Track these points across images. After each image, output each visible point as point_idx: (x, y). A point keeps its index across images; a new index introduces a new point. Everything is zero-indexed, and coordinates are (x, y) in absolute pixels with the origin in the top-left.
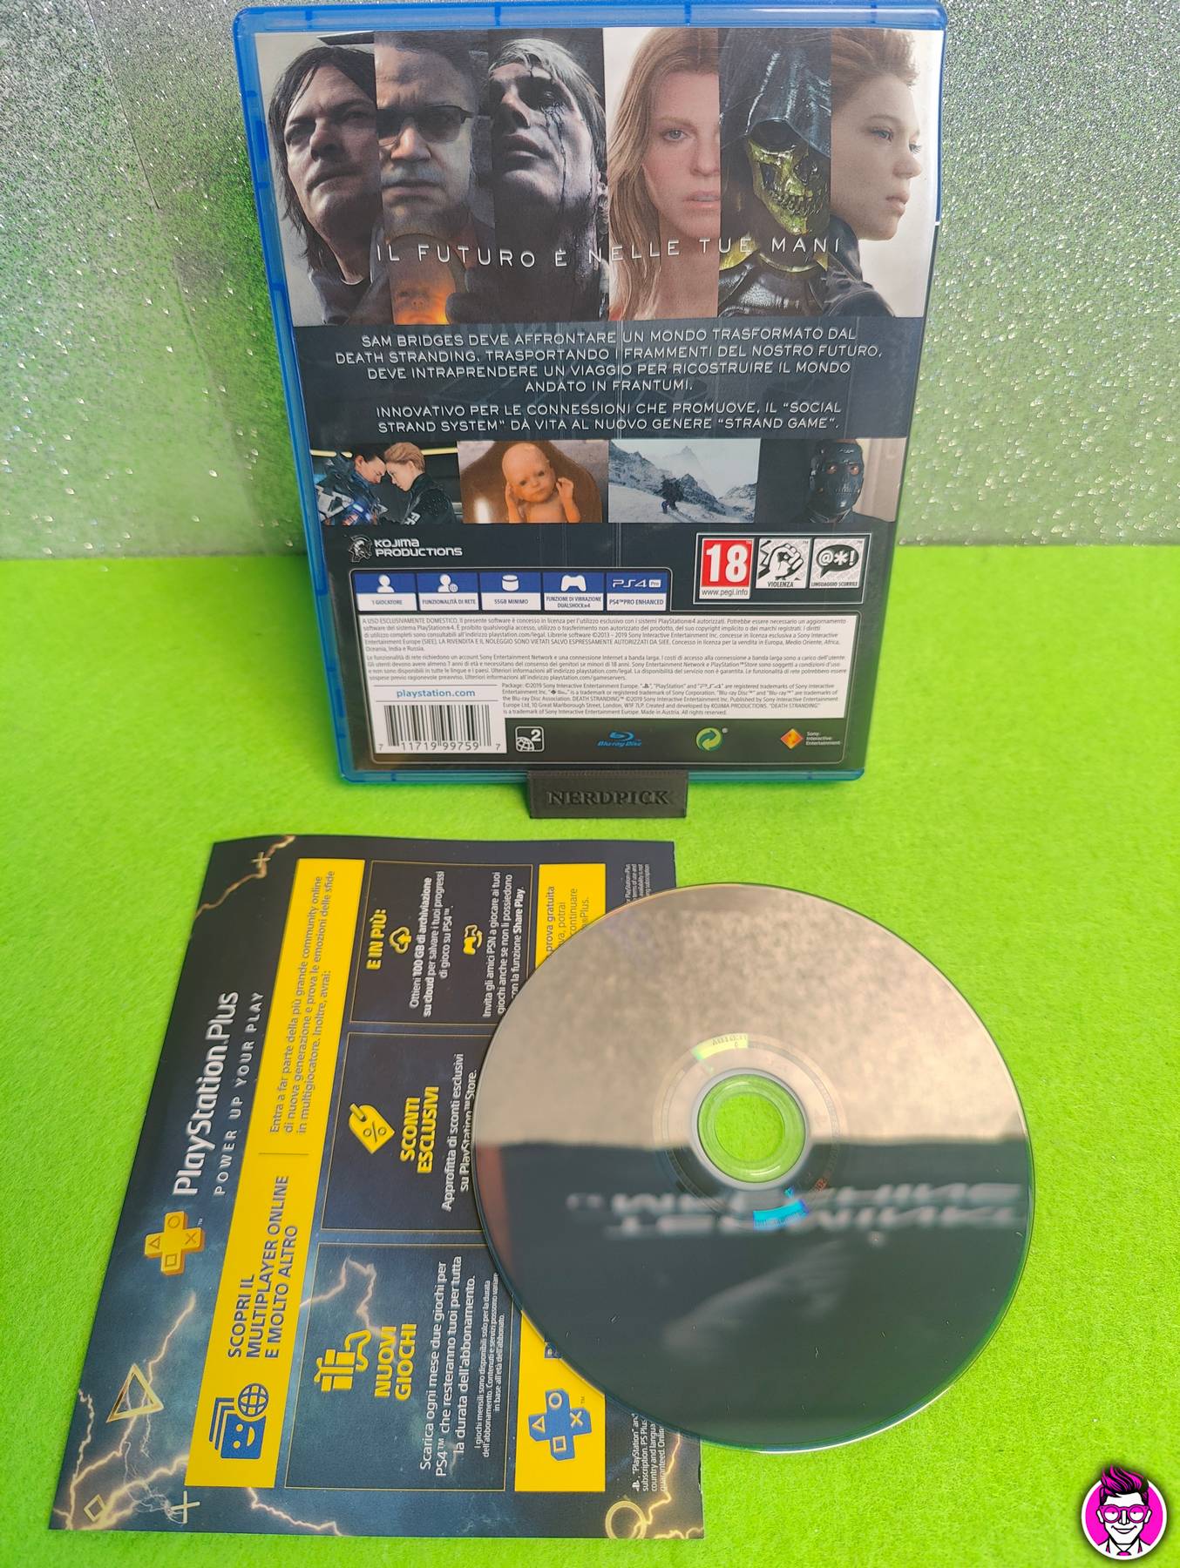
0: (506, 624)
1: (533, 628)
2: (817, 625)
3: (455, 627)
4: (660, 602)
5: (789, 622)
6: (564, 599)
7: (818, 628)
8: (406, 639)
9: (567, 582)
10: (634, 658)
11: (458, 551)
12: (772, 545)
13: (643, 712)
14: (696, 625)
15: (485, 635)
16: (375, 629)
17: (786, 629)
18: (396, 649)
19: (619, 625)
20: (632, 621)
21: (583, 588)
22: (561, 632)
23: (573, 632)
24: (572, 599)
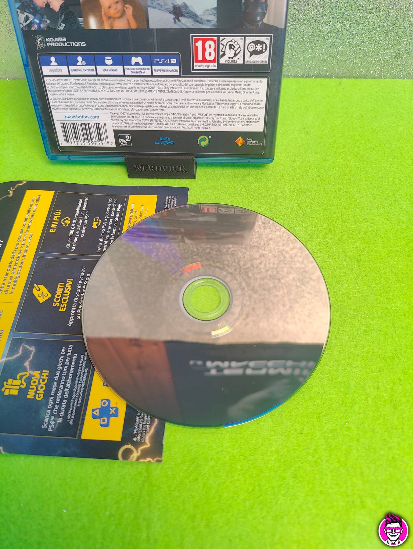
0: (109, 82)
1: (121, 84)
2: (249, 83)
3: (87, 83)
4: (176, 71)
5: (236, 82)
6: (134, 69)
7: (249, 85)
8: (66, 89)
9: (134, 60)
10: (167, 100)
11: (83, 44)
12: (226, 40)
13: (173, 127)
14: (193, 83)
15: (100, 88)
16: (52, 84)
17: (234, 85)
18: (62, 94)
19: (159, 83)
20: (164, 81)
21: (141, 63)
22: (133, 86)
23: (139, 86)
24: (137, 69)
